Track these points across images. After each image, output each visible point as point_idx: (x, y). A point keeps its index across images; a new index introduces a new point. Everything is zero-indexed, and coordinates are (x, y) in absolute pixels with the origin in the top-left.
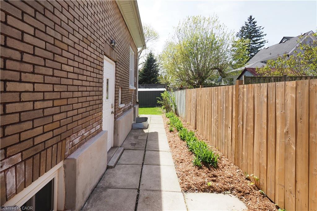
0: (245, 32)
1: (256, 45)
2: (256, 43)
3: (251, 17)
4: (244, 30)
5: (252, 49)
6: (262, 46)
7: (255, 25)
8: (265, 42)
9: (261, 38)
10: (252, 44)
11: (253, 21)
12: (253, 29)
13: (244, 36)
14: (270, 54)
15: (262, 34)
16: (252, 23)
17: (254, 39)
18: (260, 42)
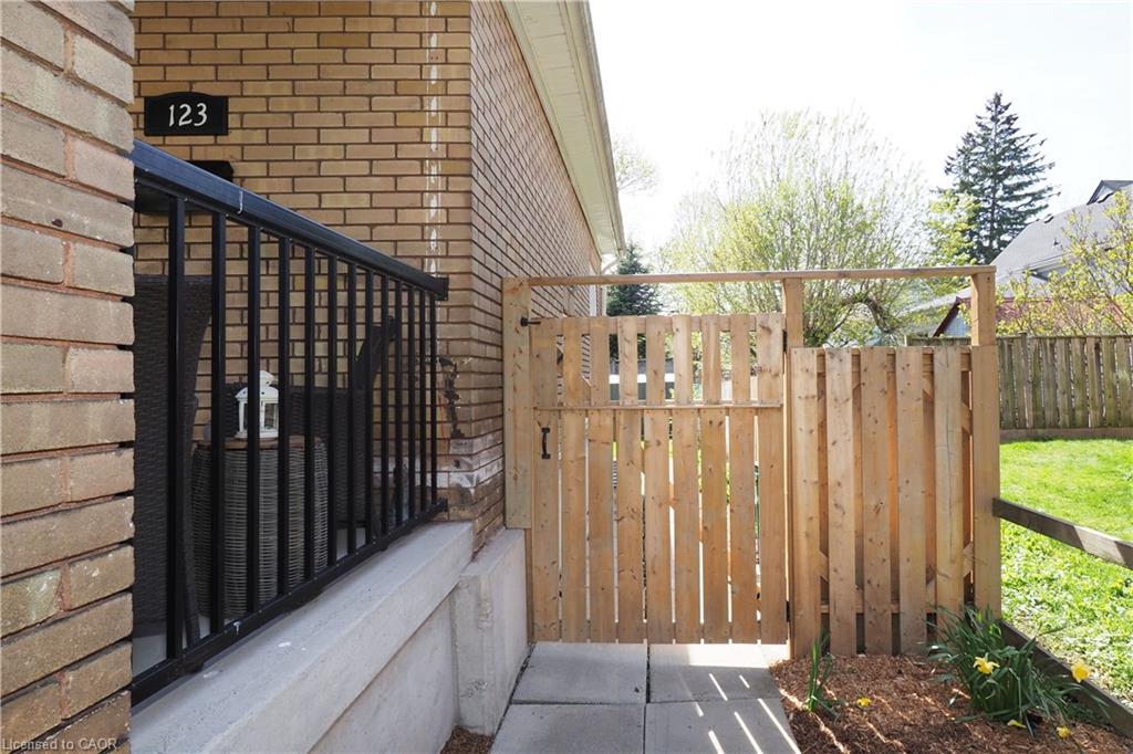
0: (976, 154)
1: (1020, 203)
2: (1017, 198)
3: (998, 99)
4: (975, 146)
5: (1004, 220)
6: (1041, 208)
7: (1013, 127)
8: (1050, 193)
9: (1034, 178)
10: (1002, 199)
11: (1007, 113)
12: (1005, 142)
13: (974, 171)
14: (1056, 244)
15: (1038, 165)
16: (1002, 121)
17: (1012, 181)
18: (1032, 195)
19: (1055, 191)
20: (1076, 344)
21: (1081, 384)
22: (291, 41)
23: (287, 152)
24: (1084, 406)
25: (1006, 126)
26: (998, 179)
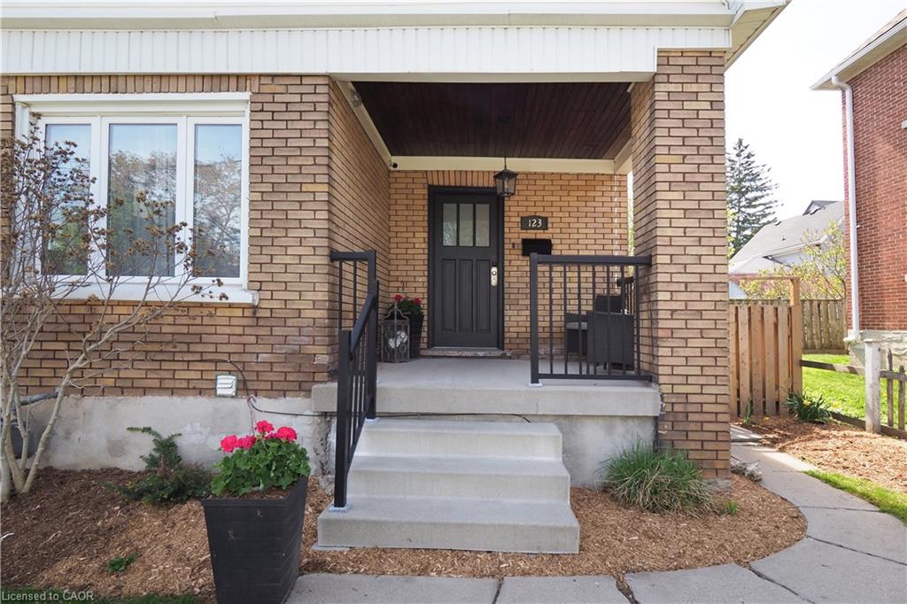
1: (756, 210)
2: (755, 206)
3: (740, 142)
5: (746, 220)
6: (770, 214)
7: (751, 160)
8: (776, 204)
9: (765, 193)
10: (744, 206)
11: (747, 151)
12: (746, 170)
14: (783, 239)
15: (767, 185)
16: (744, 156)
17: (750, 195)
18: (764, 204)
19: (779, 203)
20: (807, 304)
21: (810, 325)
22: (568, 199)
23: (567, 236)
24: (812, 338)
25: (746, 160)
26: (743, 194)
